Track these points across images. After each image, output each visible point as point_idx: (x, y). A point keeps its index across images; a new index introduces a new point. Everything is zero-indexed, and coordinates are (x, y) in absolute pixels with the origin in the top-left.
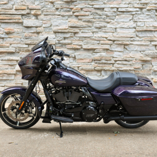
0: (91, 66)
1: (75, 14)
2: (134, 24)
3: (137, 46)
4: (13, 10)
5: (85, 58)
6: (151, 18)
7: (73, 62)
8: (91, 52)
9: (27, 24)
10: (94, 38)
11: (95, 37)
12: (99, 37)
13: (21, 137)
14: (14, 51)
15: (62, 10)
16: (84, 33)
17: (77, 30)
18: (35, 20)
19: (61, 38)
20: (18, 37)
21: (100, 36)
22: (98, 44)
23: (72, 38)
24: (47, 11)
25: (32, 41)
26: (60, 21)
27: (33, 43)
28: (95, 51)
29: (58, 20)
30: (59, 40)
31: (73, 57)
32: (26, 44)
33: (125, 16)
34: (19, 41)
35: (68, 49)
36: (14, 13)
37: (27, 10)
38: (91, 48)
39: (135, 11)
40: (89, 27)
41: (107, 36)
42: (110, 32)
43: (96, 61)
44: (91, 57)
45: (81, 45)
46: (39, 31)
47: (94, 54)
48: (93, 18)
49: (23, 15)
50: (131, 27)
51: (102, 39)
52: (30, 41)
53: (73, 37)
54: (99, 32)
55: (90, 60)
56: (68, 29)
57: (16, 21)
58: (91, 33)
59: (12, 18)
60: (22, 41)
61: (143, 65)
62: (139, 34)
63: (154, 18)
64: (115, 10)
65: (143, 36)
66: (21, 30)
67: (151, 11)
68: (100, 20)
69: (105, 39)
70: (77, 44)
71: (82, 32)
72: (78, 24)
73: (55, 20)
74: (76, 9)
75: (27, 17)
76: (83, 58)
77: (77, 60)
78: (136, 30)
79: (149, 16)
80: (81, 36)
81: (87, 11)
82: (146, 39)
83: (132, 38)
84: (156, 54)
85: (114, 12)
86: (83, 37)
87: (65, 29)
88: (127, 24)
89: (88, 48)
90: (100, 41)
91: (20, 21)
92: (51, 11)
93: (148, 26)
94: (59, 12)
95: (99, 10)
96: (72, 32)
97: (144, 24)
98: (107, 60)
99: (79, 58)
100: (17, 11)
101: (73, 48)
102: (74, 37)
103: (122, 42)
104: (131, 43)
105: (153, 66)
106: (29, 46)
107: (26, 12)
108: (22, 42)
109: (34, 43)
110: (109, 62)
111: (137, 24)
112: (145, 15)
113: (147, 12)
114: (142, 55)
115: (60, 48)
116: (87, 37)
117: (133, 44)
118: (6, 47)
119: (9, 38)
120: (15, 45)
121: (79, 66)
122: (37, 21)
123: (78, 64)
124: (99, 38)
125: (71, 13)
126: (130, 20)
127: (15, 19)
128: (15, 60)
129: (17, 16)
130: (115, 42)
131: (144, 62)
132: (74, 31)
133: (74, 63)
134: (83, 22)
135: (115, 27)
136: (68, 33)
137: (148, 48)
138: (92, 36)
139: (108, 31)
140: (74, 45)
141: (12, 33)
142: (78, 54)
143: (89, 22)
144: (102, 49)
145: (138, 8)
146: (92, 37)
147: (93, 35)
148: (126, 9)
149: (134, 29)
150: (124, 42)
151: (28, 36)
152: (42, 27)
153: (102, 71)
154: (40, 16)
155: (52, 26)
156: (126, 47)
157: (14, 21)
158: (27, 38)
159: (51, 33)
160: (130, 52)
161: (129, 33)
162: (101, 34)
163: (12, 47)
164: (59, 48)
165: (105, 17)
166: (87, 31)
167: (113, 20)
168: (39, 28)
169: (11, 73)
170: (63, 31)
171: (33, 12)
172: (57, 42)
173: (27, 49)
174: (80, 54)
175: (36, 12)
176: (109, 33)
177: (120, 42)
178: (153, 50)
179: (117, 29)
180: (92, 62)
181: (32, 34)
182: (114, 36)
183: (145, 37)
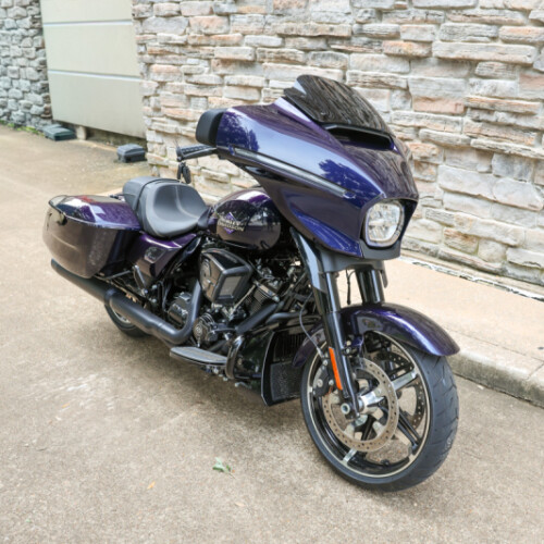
0: (458, 128)
5: (440, 94)
7: (401, 108)
8: (464, 72)
10: (477, 11)
11: (482, 8)
12: (496, 8)
14: (250, 58)
19: (366, 12)
23: (402, 14)
25: (291, 24)
30: (361, 20)
34: (260, 26)
38: (460, 56)
43: (476, 114)
44: (459, 94)
45: (429, 43)
47: (473, 80)
53: (404, 8)
55: (456, 105)
60: (270, 24)
69: (519, 17)
70: (413, 38)
76: (432, 96)
80: (432, 5)
90: (499, 24)
99: (422, 95)
102: (409, 9)
106: (284, 42)
108: (267, 27)
109: (294, 33)
110: (522, 122)
115: (364, 52)
116: (453, 8)
118: (234, 45)
119: (238, 16)
121: (418, 124)
123: (418, 118)
124: (496, 12)
133: (405, 112)
138: (470, 4)
142: (417, 77)
144: (501, 64)
146: (473, 7)
151: (281, 7)
153: (495, 156)
158: (279, 12)
164: (360, 50)
172: (356, 26)
173: (279, 53)
174: (422, 80)
180: (463, 114)
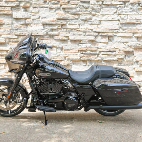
1: (63, 7)
2: (118, 16)
3: (120, 38)
4: (3, 2)
6: (134, 11)
9: (17, 15)
13: (12, 127)
15: (50, 3)
16: (71, 24)
17: (64, 22)
18: (25, 12)
20: (7, 28)
21: (86, 28)
22: (84, 35)
24: (36, 4)
26: (48, 14)
27: (22, 34)
28: (81, 42)
29: (46, 12)
31: (61, 48)
32: (16, 35)
33: (109, 9)
35: (56, 40)
36: (3, 5)
37: (17, 2)
39: (119, 5)
40: (76, 19)
41: (92, 28)
42: (96, 24)
46: (28, 23)
48: (79, 11)
49: (12, 7)
50: (115, 19)
51: (88, 30)
52: (20, 32)
54: (85, 24)
56: (55, 21)
57: (6, 12)
58: (78, 25)
59: (2, 10)
61: (126, 56)
62: (122, 27)
63: (137, 11)
64: (100, 3)
65: (127, 28)
66: (11, 22)
67: (134, 5)
68: (86, 12)
71: (69, 24)
72: (65, 16)
73: (43, 12)
74: (64, 2)
75: (17, 9)
77: (64, 50)
78: (120, 22)
79: (132, 9)
81: (74, 3)
82: (129, 31)
83: (116, 30)
84: (138, 46)
85: (99, 5)
86: (70, 29)
87: (53, 21)
88: (111, 17)
89: (75, 39)
91: (10, 13)
92: (40, 3)
93: (131, 18)
94: (47, 5)
95: (85, 3)
96: (59, 24)
97: (127, 17)
98: (92, 51)
100: (7, 3)
101: (61, 39)
103: (107, 33)
104: (115, 34)
105: (135, 56)
107: (16, 4)
111: (120, 17)
112: (129, 9)
113: (130, 5)
114: (125, 46)
117: (116, 36)
120: (5, 36)
122: (26, 13)
125: (59, 6)
126: (114, 13)
127: (5, 11)
128: (5, 50)
129: (7, 8)
130: (100, 34)
131: (127, 53)
132: (61, 23)
134: (70, 14)
135: (100, 19)
136: (56, 25)
137: (131, 39)
139: (93, 23)
140: (61, 36)
141: (2, 24)
143: (75, 14)
145: (121, 1)
147: (79, 27)
148: (111, 2)
149: (118, 22)
150: (108, 33)
152: (31, 19)
154: (29, 8)
155: (41, 18)
156: (110, 38)
157: (4, 13)
159: (39, 24)
160: (114, 43)
161: (113, 25)
162: (86, 26)
163: (3, 38)
165: (91, 9)
166: (73, 23)
167: (99, 12)
168: (28, 20)
169: (2, 63)
170: (51, 23)
171: (22, 4)
175: (25, 4)
176: (94, 25)
177: (105, 34)
178: (136, 42)
179: (102, 21)
181: (21, 26)
182: (99, 28)
183: (128, 29)
